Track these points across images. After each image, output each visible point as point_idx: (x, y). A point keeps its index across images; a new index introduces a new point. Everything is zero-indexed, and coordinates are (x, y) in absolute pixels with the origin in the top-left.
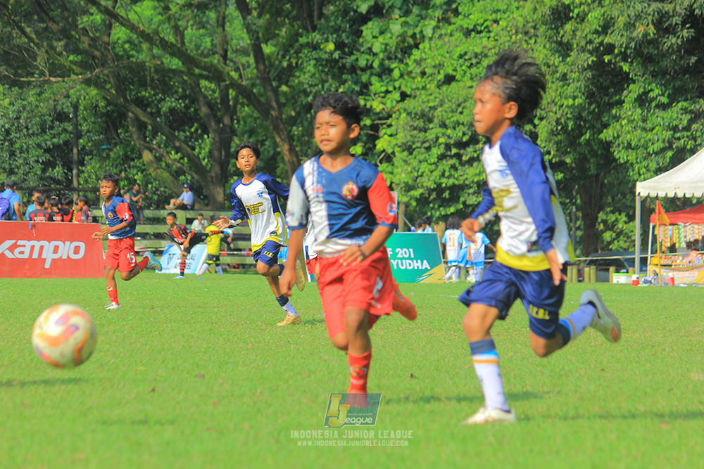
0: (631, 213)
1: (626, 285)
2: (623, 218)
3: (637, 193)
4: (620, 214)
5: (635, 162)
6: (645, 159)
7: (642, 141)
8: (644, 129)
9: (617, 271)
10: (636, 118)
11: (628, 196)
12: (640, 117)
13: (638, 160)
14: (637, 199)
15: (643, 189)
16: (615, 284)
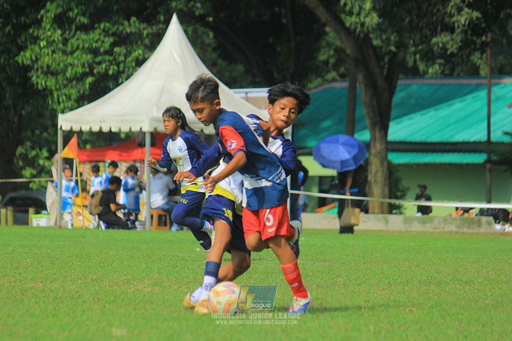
0: (53, 148)
1: (45, 228)
2: (45, 154)
3: (59, 127)
4: (41, 150)
5: (54, 88)
6: (65, 86)
7: (62, 65)
8: (65, 53)
9: (37, 212)
10: (56, 39)
11: (51, 130)
12: (60, 38)
13: (58, 87)
14: (59, 133)
15: (66, 121)
16: (34, 228)
